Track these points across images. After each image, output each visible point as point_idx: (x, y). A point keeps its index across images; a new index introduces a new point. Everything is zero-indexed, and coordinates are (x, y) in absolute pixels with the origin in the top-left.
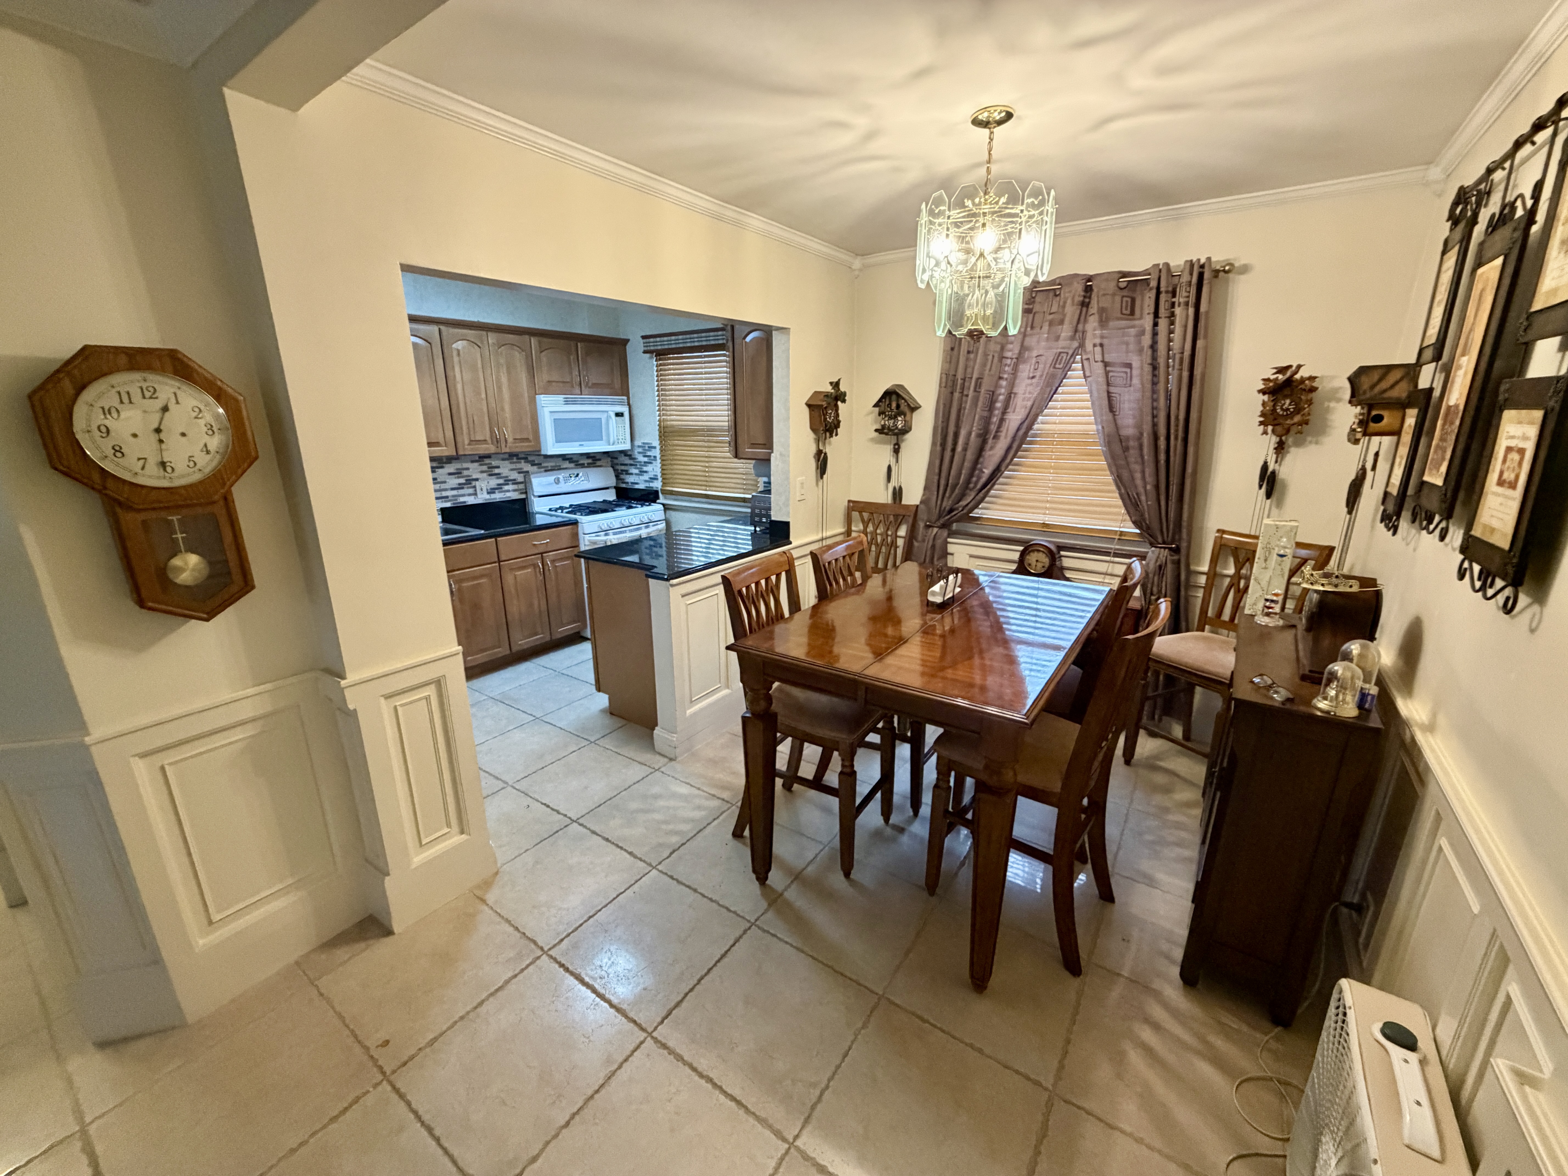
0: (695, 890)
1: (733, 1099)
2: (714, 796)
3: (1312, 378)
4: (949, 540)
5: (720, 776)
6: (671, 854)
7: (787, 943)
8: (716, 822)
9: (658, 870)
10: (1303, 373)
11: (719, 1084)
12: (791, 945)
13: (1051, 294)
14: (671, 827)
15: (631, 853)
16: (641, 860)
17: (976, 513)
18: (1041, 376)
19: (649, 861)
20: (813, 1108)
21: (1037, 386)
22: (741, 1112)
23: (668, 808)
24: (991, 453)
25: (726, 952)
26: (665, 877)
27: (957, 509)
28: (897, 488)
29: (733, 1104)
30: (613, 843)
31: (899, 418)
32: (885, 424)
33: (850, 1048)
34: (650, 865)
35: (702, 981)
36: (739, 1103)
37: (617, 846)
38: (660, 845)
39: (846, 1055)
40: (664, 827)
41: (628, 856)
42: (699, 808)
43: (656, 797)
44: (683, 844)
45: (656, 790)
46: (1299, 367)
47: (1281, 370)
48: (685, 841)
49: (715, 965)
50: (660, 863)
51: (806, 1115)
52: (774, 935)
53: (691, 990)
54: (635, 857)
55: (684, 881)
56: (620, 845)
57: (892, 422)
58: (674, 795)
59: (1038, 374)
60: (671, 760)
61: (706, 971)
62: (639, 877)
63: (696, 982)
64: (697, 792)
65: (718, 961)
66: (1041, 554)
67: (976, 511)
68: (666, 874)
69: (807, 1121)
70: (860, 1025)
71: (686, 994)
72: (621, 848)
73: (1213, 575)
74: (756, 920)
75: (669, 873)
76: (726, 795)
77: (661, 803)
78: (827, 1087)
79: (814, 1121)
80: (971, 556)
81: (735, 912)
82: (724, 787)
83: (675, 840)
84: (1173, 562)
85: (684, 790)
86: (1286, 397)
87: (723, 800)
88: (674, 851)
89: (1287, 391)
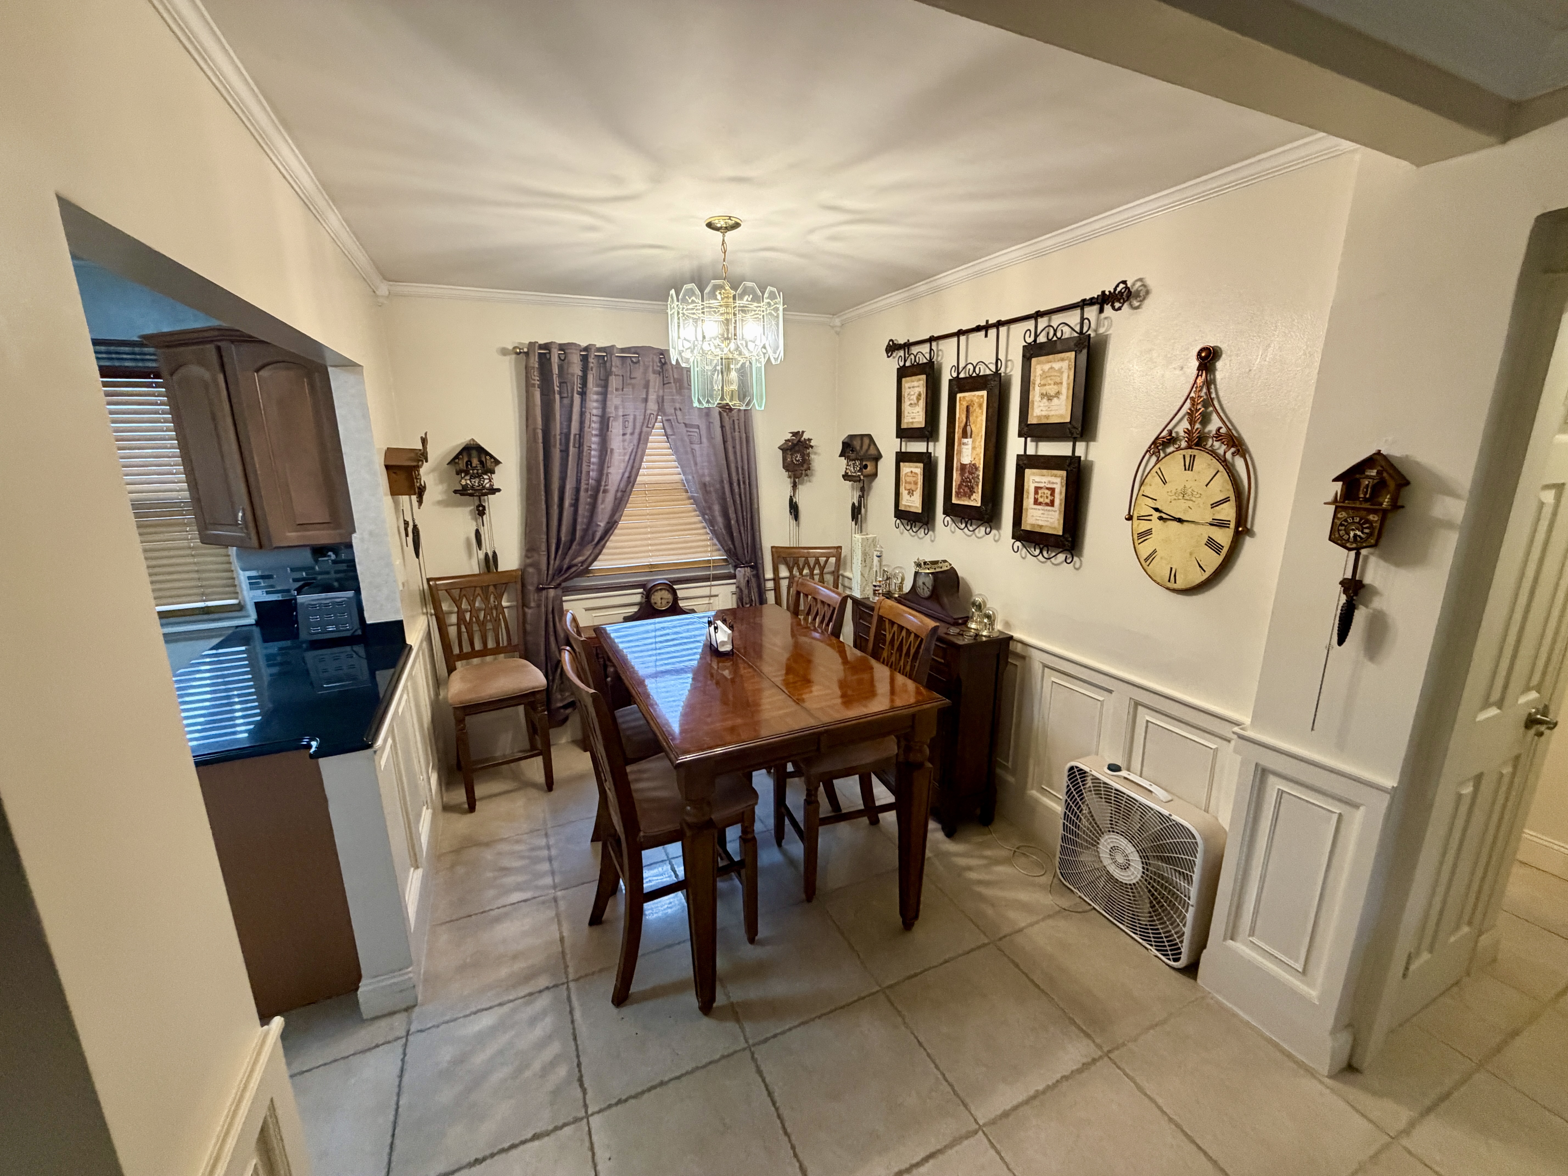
0: (662, 1084)
1: (926, 1159)
2: (531, 994)
3: (810, 440)
4: (564, 598)
5: (504, 972)
6: (582, 1085)
7: (790, 1029)
8: (577, 1015)
9: (592, 1114)
10: (806, 436)
11: (907, 1166)
12: (795, 1027)
13: (629, 361)
14: (537, 1066)
15: (536, 1137)
16: (557, 1129)
17: (596, 565)
18: (632, 434)
19: (570, 1119)
20: (957, 1095)
21: (631, 442)
22: (941, 1157)
23: (501, 1052)
24: (603, 506)
25: (767, 1089)
26: (614, 1109)
27: (575, 565)
28: (490, 555)
29: (931, 1162)
30: (492, 1155)
31: (486, 477)
32: (467, 484)
33: (916, 1038)
34: (576, 1120)
35: (789, 1130)
36: (931, 1156)
37: (503, 1151)
38: (556, 1092)
39: (920, 1044)
40: (528, 1074)
41: (536, 1143)
42: (533, 1021)
43: (460, 1060)
44: (579, 1065)
45: (446, 1054)
46: (803, 432)
47: (795, 434)
48: (576, 1061)
49: (777, 1109)
50: (586, 1106)
51: (960, 1103)
52: (775, 1036)
53: (793, 1148)
54: (547, 1134)
55: (640, 1090)
56: (506, 1145)
57: (477, 480)
58: (482, 1038)
59: (629, 431)
60: (408, 1009)
61: (778, 1121)
62: (587, 1144)
63: (786, 1139)
64: (506, 1009)
65: (774, 1103)
66: (663, 592)
67: (595, 563)
68: (610, 1106)
69: (965, 1105)
70: (900, 1019)
71: (795, 1155)
72: (513, 1147)
73: (776, 579)
74: (747, 1042)
75: (614, 1101)
76: (543, 981)
77: (480, 1059)
78: (944, 1075)
79: (968, 1100)
80: (587, 610)
81: (723, 1057)
82: (530, 976)
83: (562, 1071)
84: (754, 576)
85: (487, 1020)
86: (798, 452)
87: (547, 988)
88: (581, 1080)
89: (797, 448)
